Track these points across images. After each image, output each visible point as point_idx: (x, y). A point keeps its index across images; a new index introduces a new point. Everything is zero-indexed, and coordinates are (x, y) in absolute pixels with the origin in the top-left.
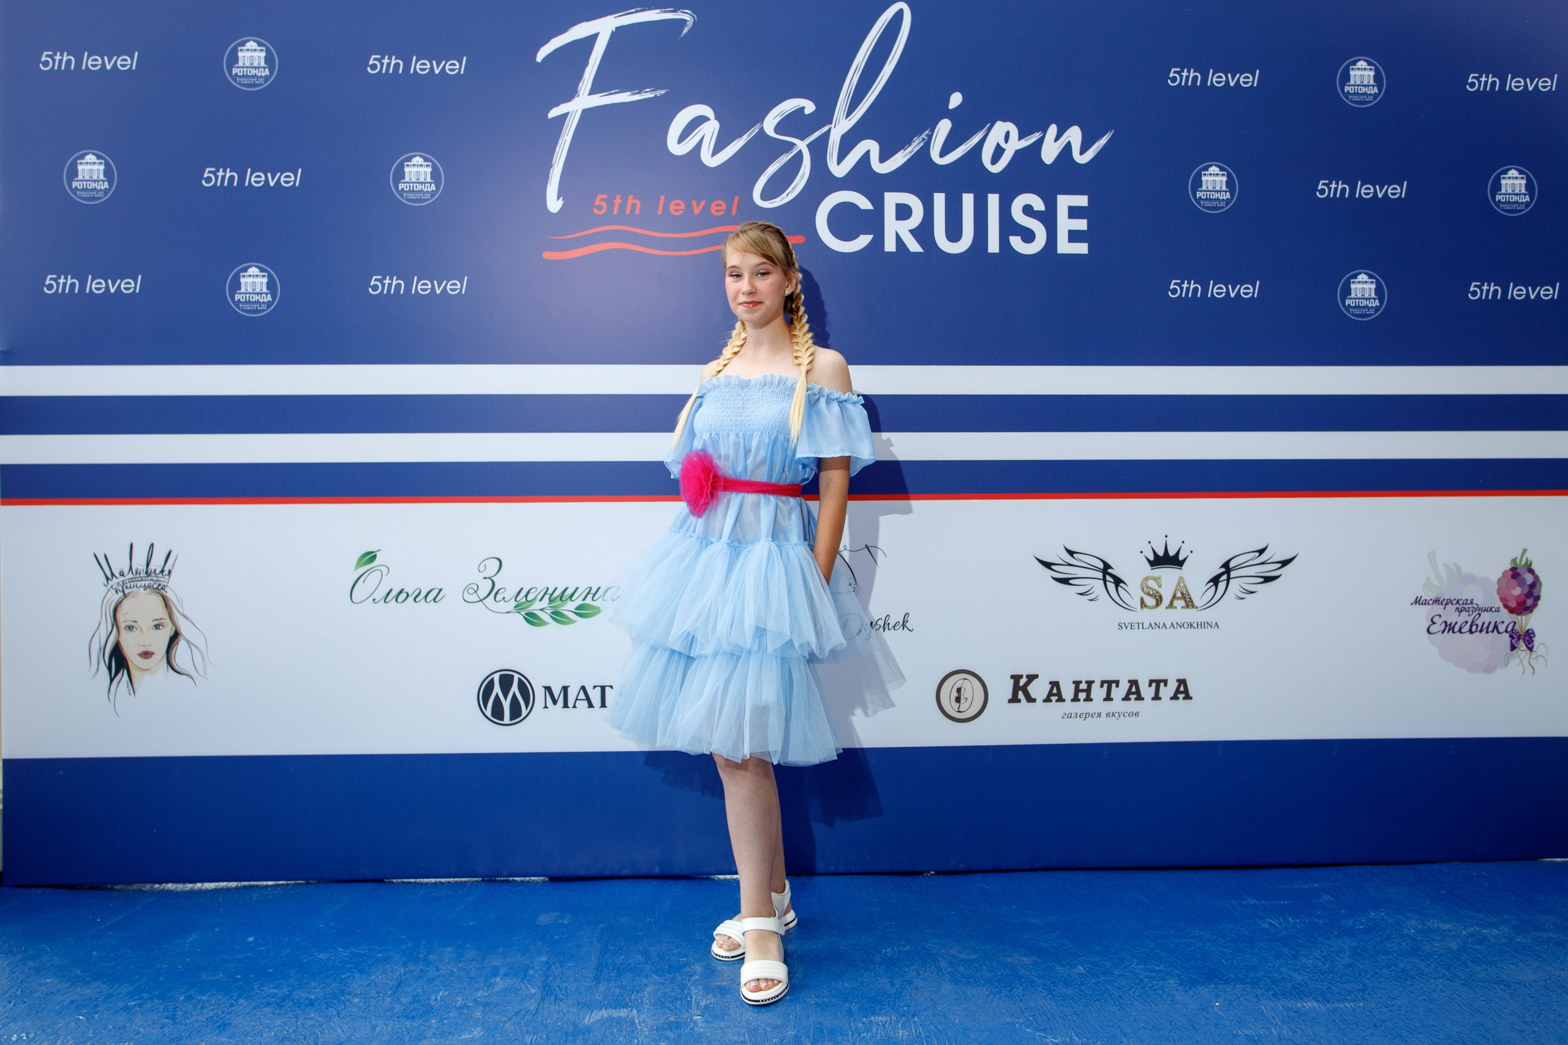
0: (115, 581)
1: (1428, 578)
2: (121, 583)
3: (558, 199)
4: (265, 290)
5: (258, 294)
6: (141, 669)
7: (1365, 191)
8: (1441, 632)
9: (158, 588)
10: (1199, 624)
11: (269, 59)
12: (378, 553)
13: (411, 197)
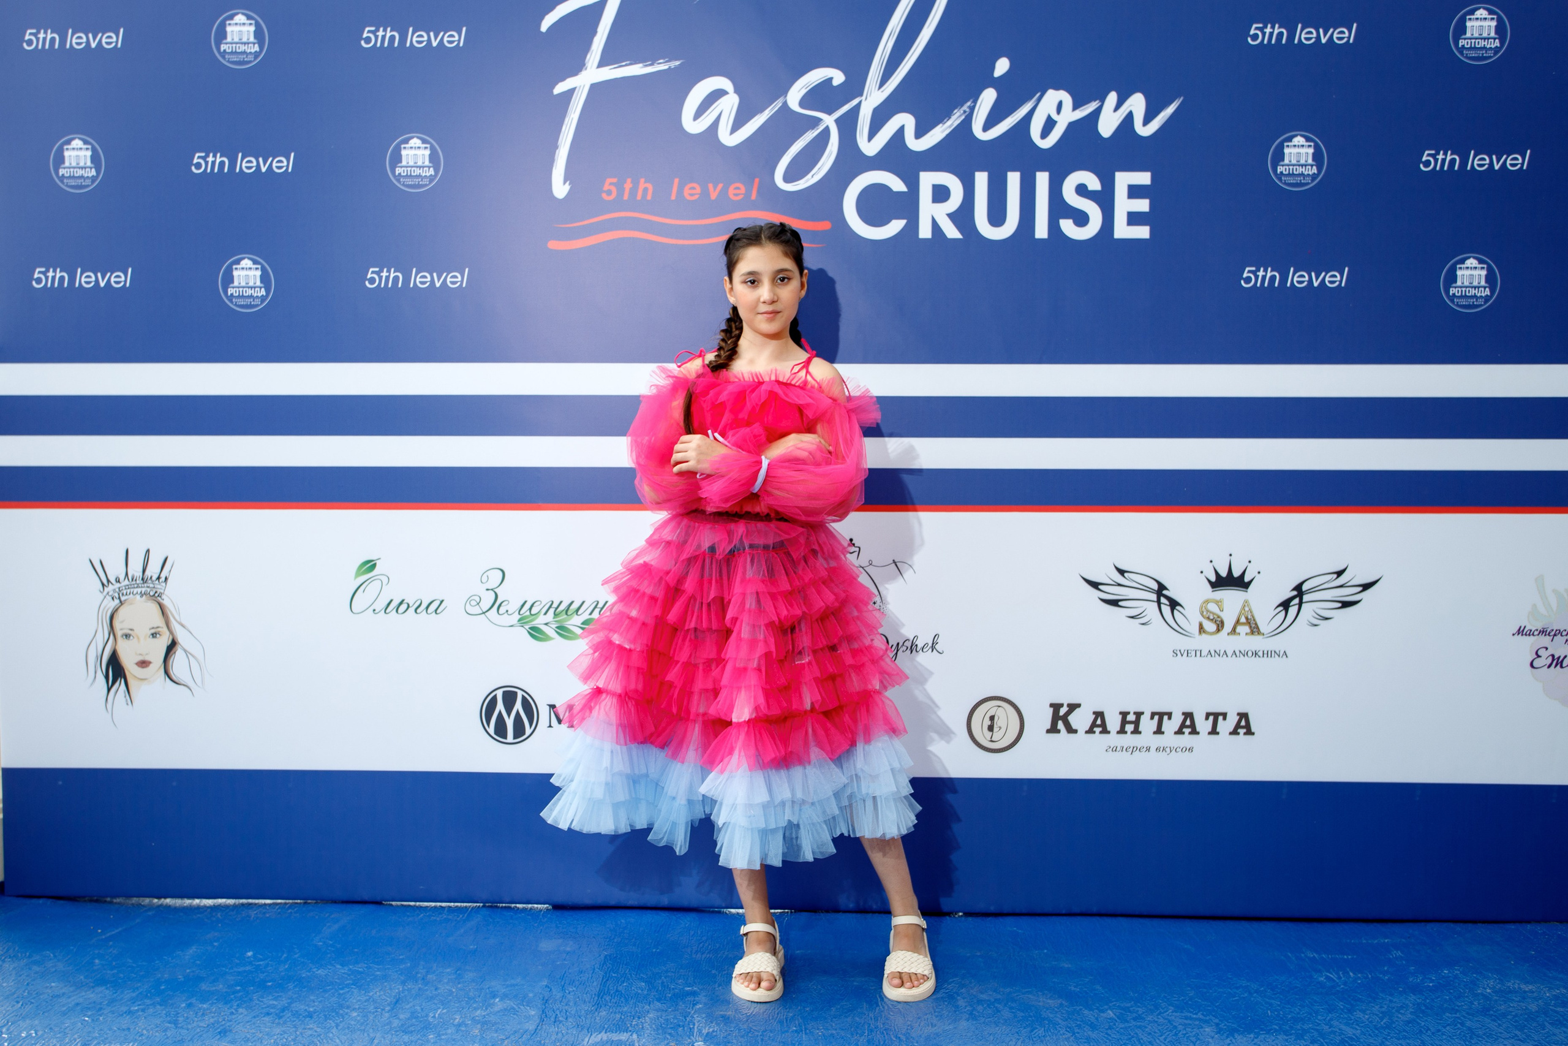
0: (111, 587)
1: (1534, 606)
2: (117, 590)
3: (565, 183)
4: (258, 283)
5: (251, 288)
6: (139, 679)
7: (1478, 162)
8: (1547, 666)
9: (154, 595)
10: (1266, 652)
11: (258, 34)
12: (378, 562)
13: (409, 182)
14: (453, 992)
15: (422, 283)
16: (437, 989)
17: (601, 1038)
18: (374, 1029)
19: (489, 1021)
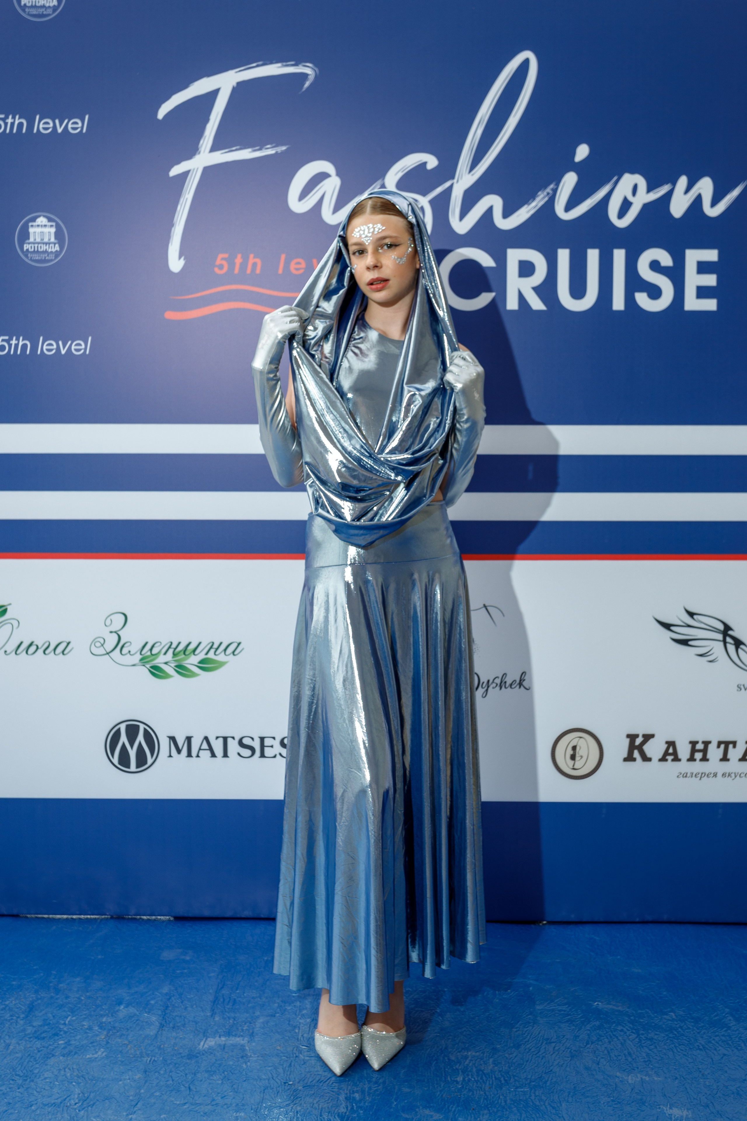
3: (180, 258)
12: (8, 609)
13: (37, 257)
14: (82, 1000)
15: (48, 350)
16: (67, 997)
17: (216, 1042)
18: (9, 1036)
19: (114, 1027)
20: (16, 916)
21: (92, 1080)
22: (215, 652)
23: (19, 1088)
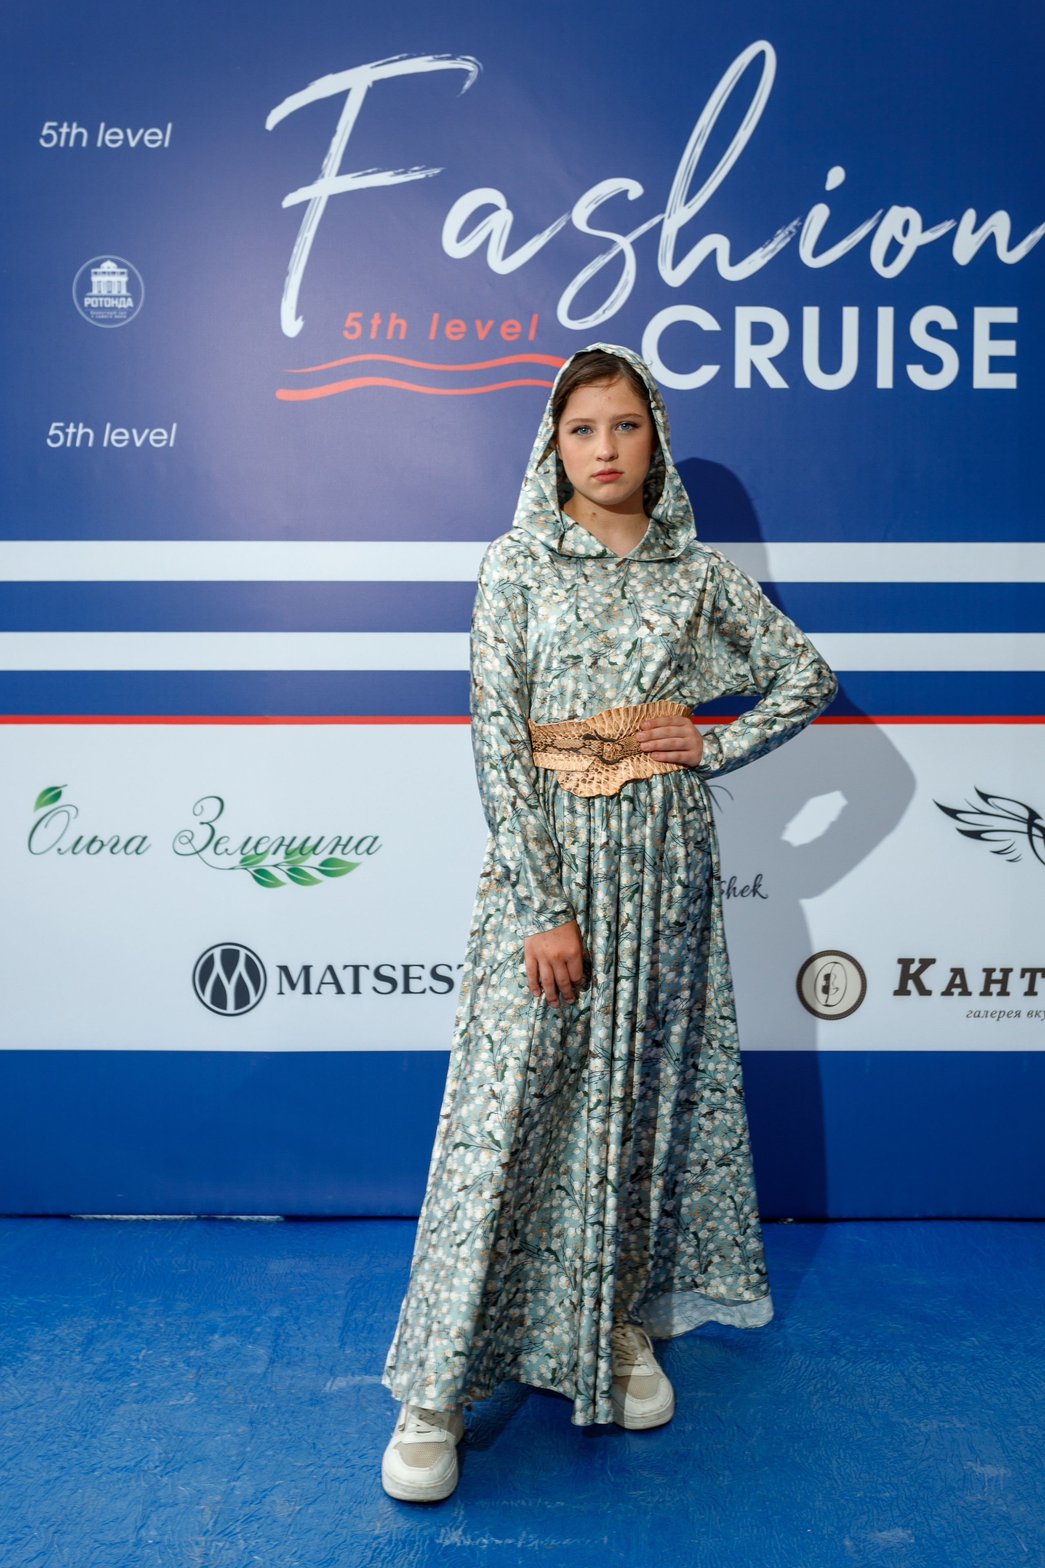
3: (297, 319)
12: (62, 788)
13: (102, 315)
14: (161, 1328)
15: (118, 441)
16: (140, 1324)
17: (348, 1383)
18: (61, 1376)
19: (207, 1364)
20: (65, 1217)
21: (178, 1435)
22: (343, 849)
23: (76, 1447)
